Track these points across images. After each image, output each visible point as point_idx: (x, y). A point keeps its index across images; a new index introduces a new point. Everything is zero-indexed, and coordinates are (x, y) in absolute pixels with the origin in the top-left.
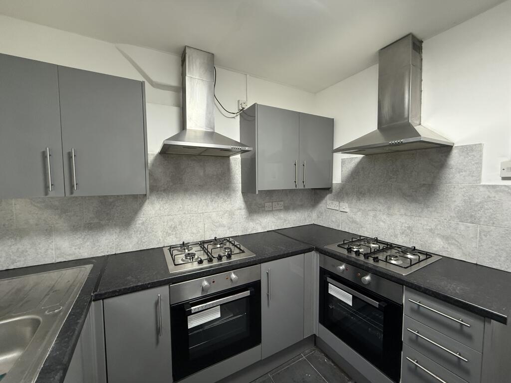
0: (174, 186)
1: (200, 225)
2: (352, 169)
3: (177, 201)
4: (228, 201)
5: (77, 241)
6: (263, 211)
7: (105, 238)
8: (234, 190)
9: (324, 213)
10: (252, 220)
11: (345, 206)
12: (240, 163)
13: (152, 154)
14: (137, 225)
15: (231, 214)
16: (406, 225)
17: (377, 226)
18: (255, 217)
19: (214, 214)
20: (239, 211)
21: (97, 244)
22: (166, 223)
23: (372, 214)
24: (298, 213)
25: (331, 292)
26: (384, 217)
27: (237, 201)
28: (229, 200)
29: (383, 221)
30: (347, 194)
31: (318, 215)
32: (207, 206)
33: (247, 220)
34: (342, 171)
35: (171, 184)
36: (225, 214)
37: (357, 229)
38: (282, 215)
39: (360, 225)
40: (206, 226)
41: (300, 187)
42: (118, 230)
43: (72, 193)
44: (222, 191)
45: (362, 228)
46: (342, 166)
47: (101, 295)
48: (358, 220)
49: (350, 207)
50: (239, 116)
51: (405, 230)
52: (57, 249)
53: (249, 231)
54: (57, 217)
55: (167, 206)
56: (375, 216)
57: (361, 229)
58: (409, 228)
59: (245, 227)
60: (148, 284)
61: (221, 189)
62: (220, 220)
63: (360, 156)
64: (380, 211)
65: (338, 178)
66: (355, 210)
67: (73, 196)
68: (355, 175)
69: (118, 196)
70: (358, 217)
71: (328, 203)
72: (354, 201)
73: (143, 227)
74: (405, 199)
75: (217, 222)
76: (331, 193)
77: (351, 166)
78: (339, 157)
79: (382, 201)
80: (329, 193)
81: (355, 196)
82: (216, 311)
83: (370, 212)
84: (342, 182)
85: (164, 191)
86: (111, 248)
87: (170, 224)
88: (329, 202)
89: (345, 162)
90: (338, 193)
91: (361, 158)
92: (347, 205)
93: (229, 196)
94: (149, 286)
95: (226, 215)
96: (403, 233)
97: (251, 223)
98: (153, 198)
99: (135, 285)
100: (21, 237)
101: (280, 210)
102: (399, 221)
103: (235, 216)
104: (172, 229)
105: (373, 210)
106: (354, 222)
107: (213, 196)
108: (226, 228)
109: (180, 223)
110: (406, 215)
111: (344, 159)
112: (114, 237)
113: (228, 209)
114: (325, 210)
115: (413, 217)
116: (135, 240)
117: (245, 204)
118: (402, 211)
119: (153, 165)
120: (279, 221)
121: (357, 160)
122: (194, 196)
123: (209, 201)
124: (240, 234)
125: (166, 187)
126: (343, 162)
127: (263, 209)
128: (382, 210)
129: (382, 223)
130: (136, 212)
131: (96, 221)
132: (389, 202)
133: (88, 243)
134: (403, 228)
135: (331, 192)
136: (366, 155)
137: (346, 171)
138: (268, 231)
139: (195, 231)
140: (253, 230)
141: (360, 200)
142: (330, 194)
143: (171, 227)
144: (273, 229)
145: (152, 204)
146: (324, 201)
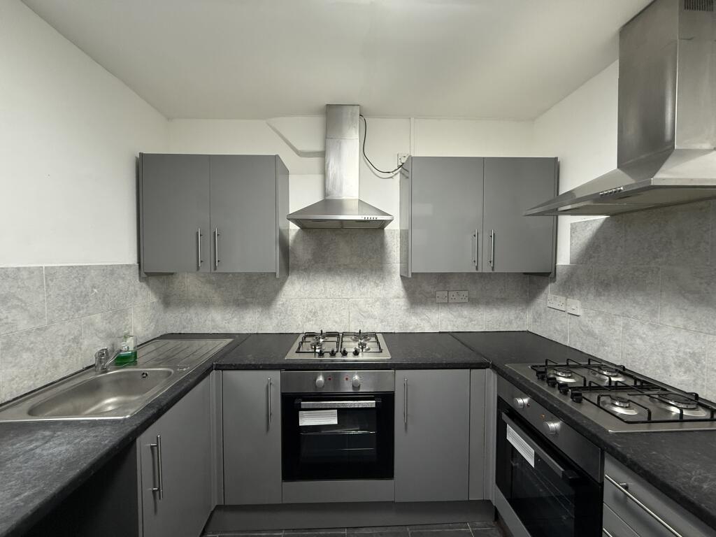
0: (316, 265)
1: (345, 313)
2: (586, 241)
3: (318, 283)
4: (381, 286)
5: (227, 316)
6: (432, 302)
7: (249, 316)
8: (390, 273)
9: (543, 315)
10: (416, 314)
11: (575, 306)
12: (399, 236)
13: (294, 230)
14: (278, 306)
15: (385, 303)
16: (688, 350)
17: (631, 345)
18: (420, 310)
19: (362, 302)
20: (395, 300)
21: (242, 321)
22: (306, 307)
23: (621, 321)
24: (495, 311)
25: (509, 438)
26: (643, 330)
27: (394, 287)
28: (383, 284)
29: (641, 338)
30: (579, 284)
31: (534, 318)
32: (353, 289)
33: (407, 313)
34: (571, 245)
35: (313, 262)
36: (376, 301)
37: (596, 348)
38: (466, 312)
39: (601, 340)
40: (351, 315)
41: (487, 269)
42: (260, 310)
43: (215, 269)
44: (374, 272)
45: (603, 346)
46: (571, 236)
47: (220, 365)
48: (597, 331)
49: (584, 307)
50: (399, 174)
51: (685, 360)
52: (213, 320)
53: (411, 328)
54: (213, 291)
55: (307, 287)
56: (626, 327)
57: (601, 348)
58: (693, 355)
59: (404, 322)
60: (261, 365)
61: (372, 270)
62: (370, 309)
63: (601, 218)
64: (636, 317)
65: (565, 257)
66: (592, 313)
67: (216, 271)
68: (592, 250)
69: (261, 274)
70: (598, 326)
71: (550, 298)
72: (591, 297)
73: (283, 309)
74: (685, 297)
75: (366, 312)
76: (554, 282)
77: (586, 234)
78: (566, 222)
79: (640, 299)
80: (551, 282)
81: (592, 289)
82: (332, 415)
83: (618, 318)
84: (571, 263)
85: (305, 270)
86: (253, 326)
87: (311, 307)
88: (550, 296)
89: (575, 229)
90: (565, 282)
91: (602, 221)
92: (578, 303)
93: (383, 279)
94: (261, 367)
95: (378, 303)
96: (680, 365)
97: (413, 318)
98: (293, 278)
99: (249, 363)
100: (190, 307)
101: (462, 304)
102: (674, 339)
103: (390, 307)
104: (312, 314)
105: (624, 315)
106: (590, 333)
107: (360, 278)
108: (377, 321)
109: (322, 308)
110: (685, 328)
111: (575, 223)
112: (257, 315)
113: (382, 297)
114: (545, 310)
115: (702, 335)
116: (275, 321)
117: (404, 291)
118: (680, 321)
119: (294, 241)
120: (460, 320)
121: (596, 225)
122: (338, 278)
123: (355, 285)
124: (397, 330)
125: (307, 265)
126: (574, 228)
127: (433, 299)
128: (640, 317)
129: (639, 341)
130: (277, 290)
131: (242, 297)
132: (651, 301)
133: (236, 319)
134: (681, 354)
135: (554, 279)
136: (613, 215)
137: (577, 243)
138: (440, 332)
139: (337, 320)
140: (416, 328)
141: (600, 295)
142: (553, 284)
143: (311, 312)
144: (450, 329)
145: (293, 283)
146: (543, 295)
